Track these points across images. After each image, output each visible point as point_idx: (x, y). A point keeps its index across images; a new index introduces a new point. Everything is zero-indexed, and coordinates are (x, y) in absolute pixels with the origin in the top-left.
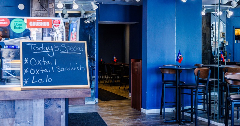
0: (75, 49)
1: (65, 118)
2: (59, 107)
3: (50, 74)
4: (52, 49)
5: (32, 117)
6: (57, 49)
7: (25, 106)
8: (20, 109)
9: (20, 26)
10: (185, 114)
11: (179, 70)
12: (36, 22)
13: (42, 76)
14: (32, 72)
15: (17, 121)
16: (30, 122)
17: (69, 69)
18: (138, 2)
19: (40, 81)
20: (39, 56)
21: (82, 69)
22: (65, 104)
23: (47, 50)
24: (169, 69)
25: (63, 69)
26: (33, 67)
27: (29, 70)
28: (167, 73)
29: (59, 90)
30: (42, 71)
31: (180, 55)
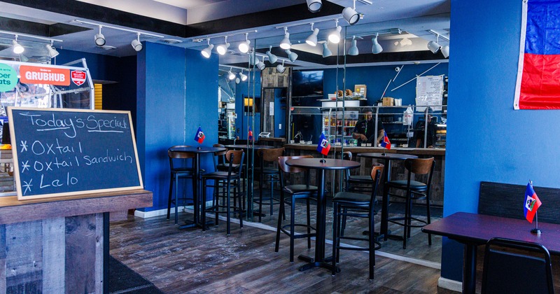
0: (113, 124)
1: (102, 247)
2: (93, 228)
3: (73, 170)
4: (72, 124)
5: (42, 251)
6: (81, 125)
7: (27, 233)
8: (15, 240)
9: (6, 79)
10: (208, 215)
11: (199, 153)
12: (39, 73)
13: (59, 173)
14: (38, 167)
15: (12, 264)
16: (36, 262)
17: (105, 160)
18: (138, 52)
19: (55, 183)
20: (50, 137)
21: (129, 159)
22: (102, 222)
23: (62, 127)
24: (180, 152)
25: (95, 160)
26: (39, 158)
27: (31, 163)
28: (178, 157)
29: (98, 199)
30: (57, 164)
31: (200, 132)
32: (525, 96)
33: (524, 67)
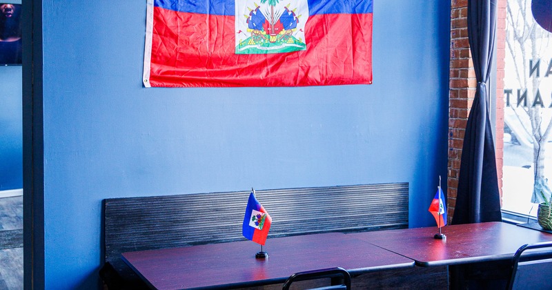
32: (156, 68)
33: (155, 27)
